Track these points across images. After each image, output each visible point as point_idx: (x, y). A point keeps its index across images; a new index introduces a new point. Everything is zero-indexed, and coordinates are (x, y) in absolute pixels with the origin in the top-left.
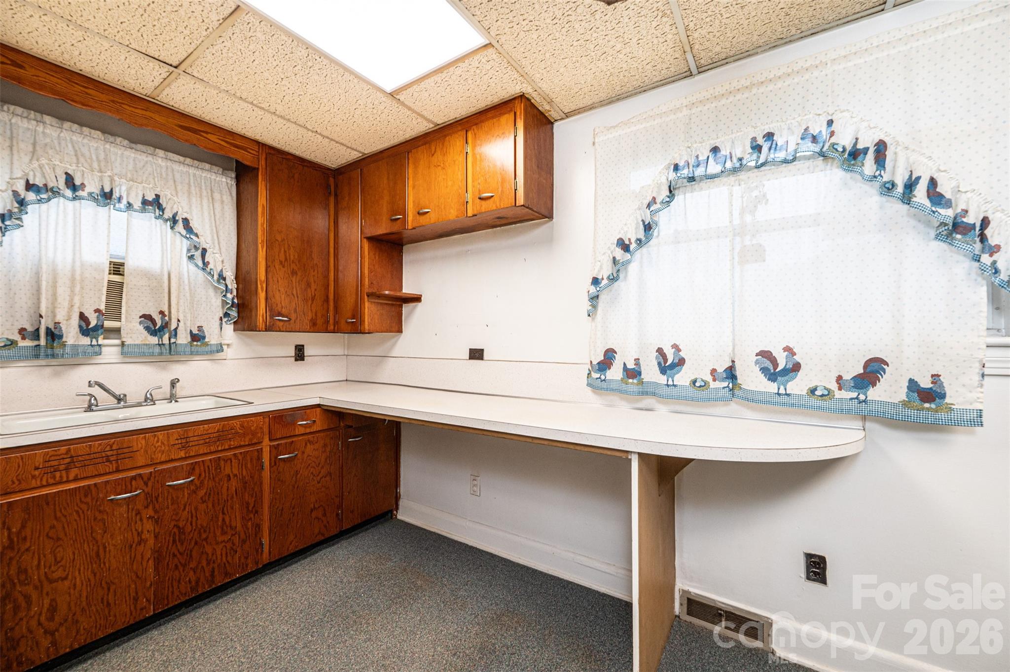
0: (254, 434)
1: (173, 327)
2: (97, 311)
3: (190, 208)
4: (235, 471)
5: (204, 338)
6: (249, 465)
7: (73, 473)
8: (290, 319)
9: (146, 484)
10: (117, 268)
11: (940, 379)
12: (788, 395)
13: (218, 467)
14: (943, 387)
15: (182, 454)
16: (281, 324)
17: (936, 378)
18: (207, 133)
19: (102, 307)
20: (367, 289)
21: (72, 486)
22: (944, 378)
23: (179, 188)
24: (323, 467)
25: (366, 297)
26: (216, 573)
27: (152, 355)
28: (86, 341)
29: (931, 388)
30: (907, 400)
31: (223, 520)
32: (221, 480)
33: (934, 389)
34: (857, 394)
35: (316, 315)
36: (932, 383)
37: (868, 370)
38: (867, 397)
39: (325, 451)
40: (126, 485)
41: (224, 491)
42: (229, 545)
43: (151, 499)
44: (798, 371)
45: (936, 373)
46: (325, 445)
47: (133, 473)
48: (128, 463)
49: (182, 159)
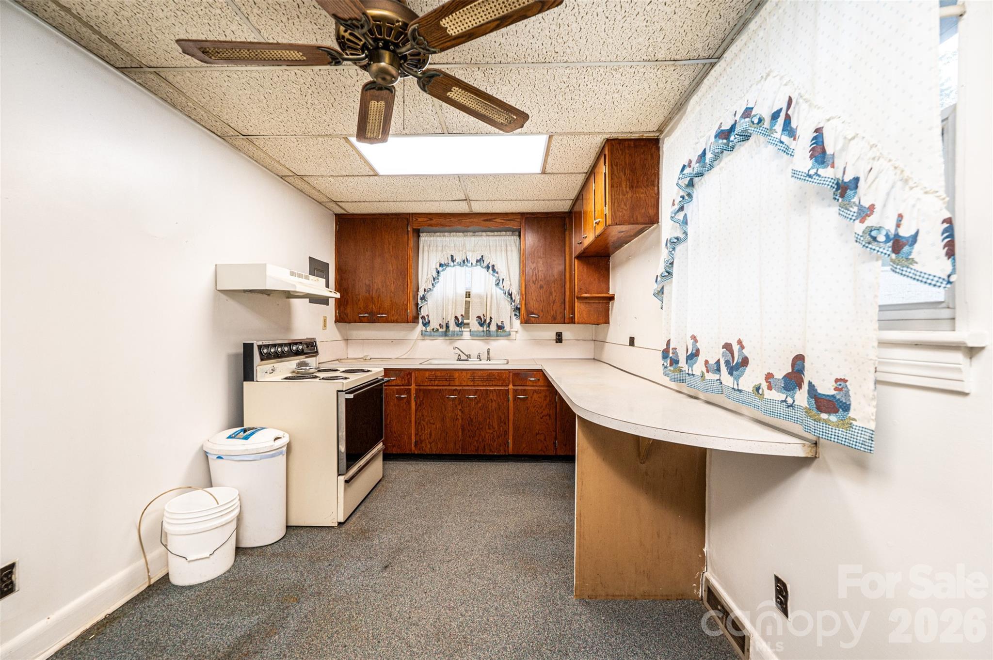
0: (504, 381)
1: (488, 321)
2: (462, 315)
3: (496, 258)
4: (495, 398)
5: (504, 328)
6: (501, 397)
7: (436, 382)
8: (539, 316)
9: (459, 394)
10: (468, 295)
11: (846, 386)
12: (740, 391)
13: (487, 394)
14: (849, 396)
15: (472, 384)
16: (533, 319)
17: (842, 383)
18: (495, 219)
19: (463, 314)
20: (576, 294)
21: (436, 388)
22: (850, 385)
23: (492, 249)
24: (544, 410)
25: (576, 299)
26: (486, 447)
27: (480, 336)
28: (458, 329)
29: (833, 396)
30: (808, 407)
31: (489, 422)
32: (488, 401)
33: (838, 397)
34: (785, 396)
35: (556, 313)
36: (835, 389)
37: (796, 369)
38: (794, 401)
39: (545, 400)
40: (452, 392)
41: (490, 407)
42: (492, 436)
43: (461, 401)
44: (747, 366)
45: (843, 378)
46: (546, 396)
47: (454, 388)
48: (452, 383)
49: (493, 234)
